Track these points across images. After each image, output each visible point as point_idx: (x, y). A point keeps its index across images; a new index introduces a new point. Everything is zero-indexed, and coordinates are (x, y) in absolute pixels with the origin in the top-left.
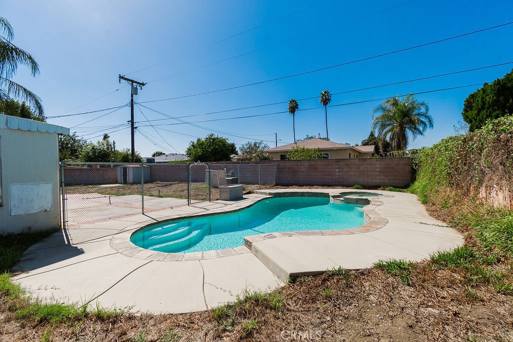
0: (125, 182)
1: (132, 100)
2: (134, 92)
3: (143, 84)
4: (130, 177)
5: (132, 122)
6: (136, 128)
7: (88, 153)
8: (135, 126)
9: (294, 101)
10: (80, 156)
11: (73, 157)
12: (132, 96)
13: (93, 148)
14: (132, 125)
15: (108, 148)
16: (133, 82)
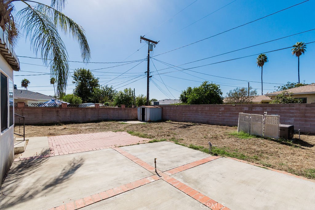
0: (143, 120)
1: (149, 55)
2: (150, 49)
3: (156, 43)
4: (147, 116)
5: (148, 72)
6: (151, 77)
7: (119, 97)
8: (150, 76)
9: (263, 55)
10: (114, 100)
11: (110, 101)
12: (149, 52)
13: (122, 94)
14: (148, 75)
15: (130, 95)
16: (149, 41)
